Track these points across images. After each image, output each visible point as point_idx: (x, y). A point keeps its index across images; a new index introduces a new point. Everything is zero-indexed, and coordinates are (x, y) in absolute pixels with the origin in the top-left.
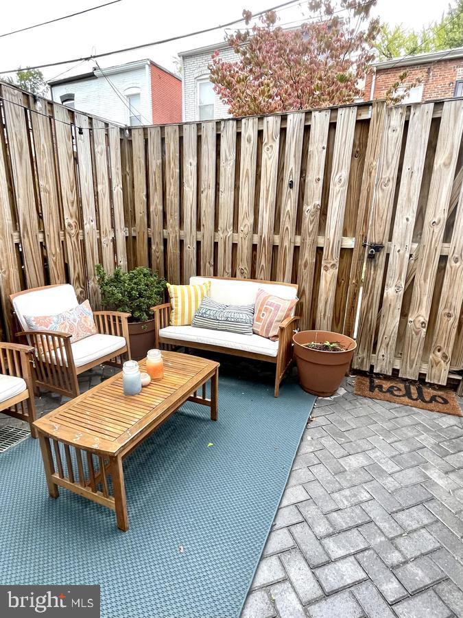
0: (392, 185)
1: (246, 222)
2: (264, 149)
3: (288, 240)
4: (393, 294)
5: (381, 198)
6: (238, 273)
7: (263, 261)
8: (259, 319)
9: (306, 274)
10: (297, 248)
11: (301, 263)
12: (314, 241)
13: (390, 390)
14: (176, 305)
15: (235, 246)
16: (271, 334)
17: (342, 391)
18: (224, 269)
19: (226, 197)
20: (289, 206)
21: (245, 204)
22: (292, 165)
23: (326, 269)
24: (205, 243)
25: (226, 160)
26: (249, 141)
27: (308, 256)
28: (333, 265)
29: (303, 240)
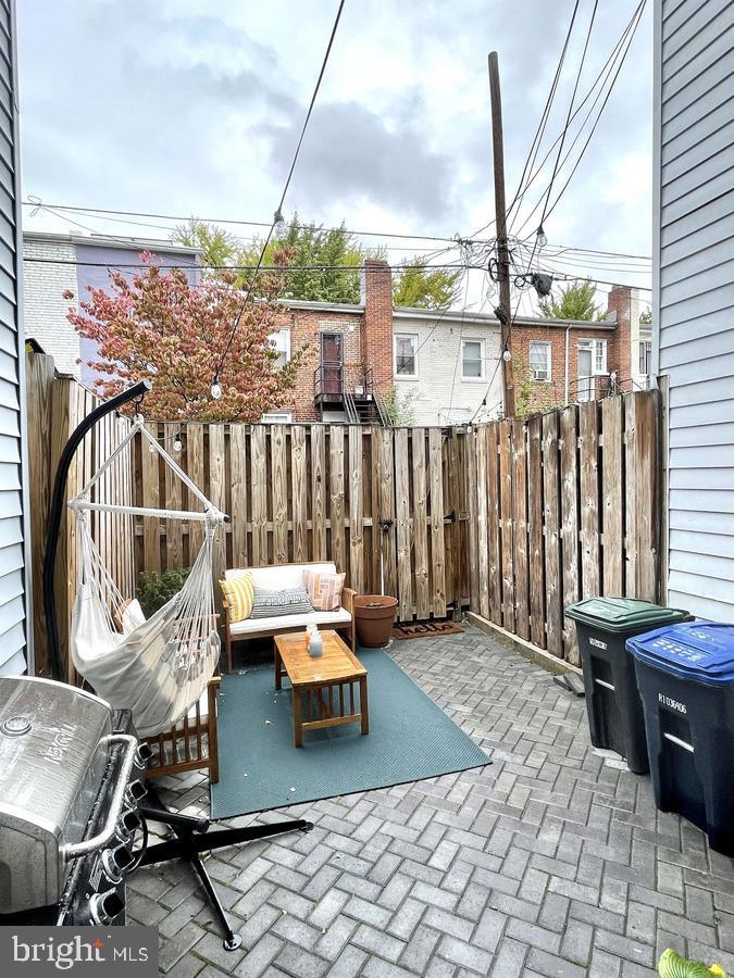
0: (391, 480)
1: (280, 512)
2: (293, 450)
3: (321, 524)
4: (403, 556)
5: (386, 487)
6: (275, 559)
7: (300, 545)
8: (317, 596)
9: (339, 550)
10: (328, 530)
11: (334, 542)
12: (342, 523)
13: (417, 631)
14: (235, 601)
15: (270, 534)
16: (334, 606)
17: (391, 641)
18: (260, 557)
19: (259, 490)
20: (319, 496)
21: (279, 496)
22: (318, 463)
23: (354, 544)
24: (237, 535)
25: (258, 457)
26: (279, 443)
27: (339, 536)
28: (360, 541)
29: (333, 523)
